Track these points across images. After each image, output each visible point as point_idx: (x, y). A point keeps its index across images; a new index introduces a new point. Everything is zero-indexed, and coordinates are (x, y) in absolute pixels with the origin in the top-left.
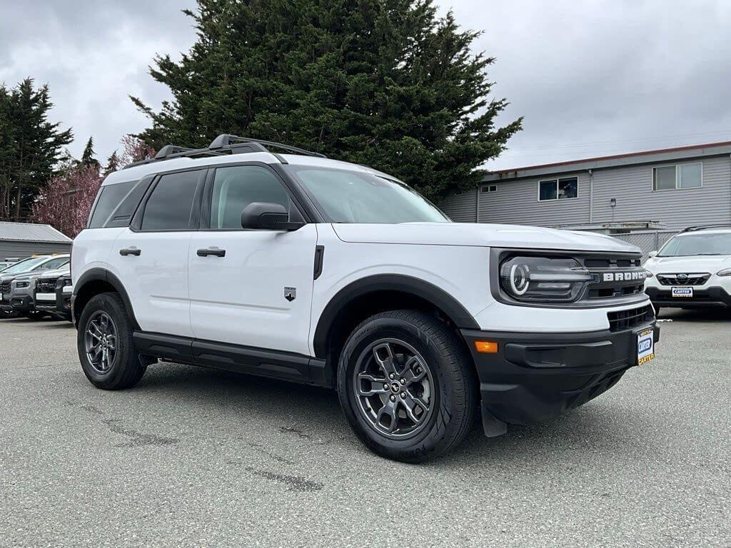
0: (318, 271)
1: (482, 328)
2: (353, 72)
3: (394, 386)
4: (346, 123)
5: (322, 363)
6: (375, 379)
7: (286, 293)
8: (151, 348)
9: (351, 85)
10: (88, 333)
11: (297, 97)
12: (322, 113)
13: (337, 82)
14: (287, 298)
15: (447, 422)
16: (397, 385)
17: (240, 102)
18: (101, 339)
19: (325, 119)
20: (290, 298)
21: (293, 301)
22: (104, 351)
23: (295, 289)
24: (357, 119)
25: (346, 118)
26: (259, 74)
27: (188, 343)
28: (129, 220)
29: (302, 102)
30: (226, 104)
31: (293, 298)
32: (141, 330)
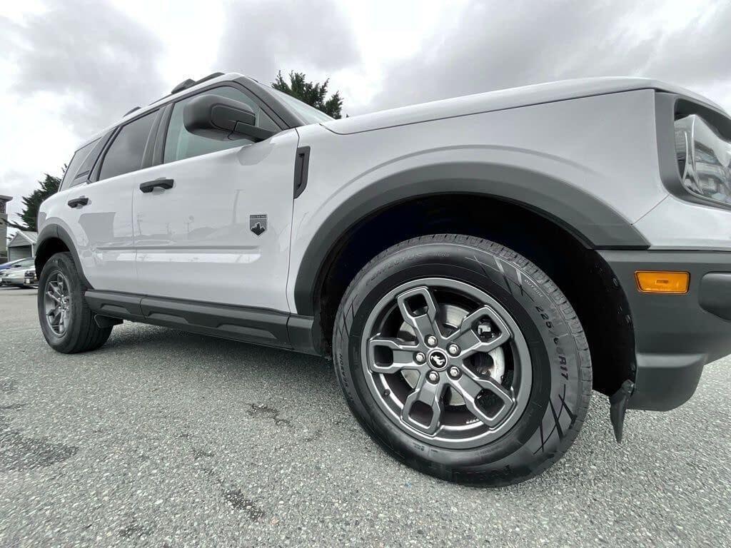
0: (300, 184)
1: (655, 243)
3: (436, 358)
5: (308, 323)
6: (401, 347)
7: (252, 223)
8: (103, 308)
10: (47, 295)
14: (254, 230)
15: (564, 427)
16: (441, 356)
18: (61, 300)
20: (258, 231)
21: (263, 235)
22: (62, 313)
23: (265, 216)
27: (136, 300)
28: (87, 176)
31: (263, 230)
32: (93, 288)
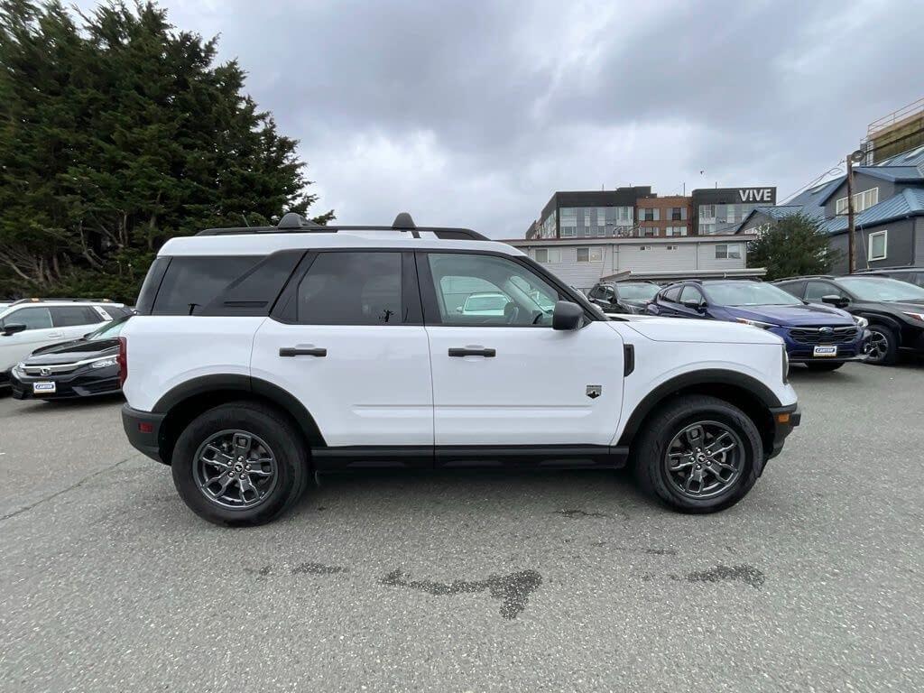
0: (629, 369)
2: (190, 147)
3: (701, 458)
4: (188, 192)
5: (625, 450)
6: (685, 456)
7: (588, 390)
9: (189, 158)
10: (201, 461)
11: (124, 158)
12: (158, 178)
13: (174, 152)
14: (589, 395)
17: (39, 150)
18: (231, 465)
19: (164, 185)
20: (593, 396)
24: (198, 190)
25: (187, 187)
26: (63, 124)
28: (265, 308)
29: (132, 164)
30: (18, 148)
31: (597, 396)
